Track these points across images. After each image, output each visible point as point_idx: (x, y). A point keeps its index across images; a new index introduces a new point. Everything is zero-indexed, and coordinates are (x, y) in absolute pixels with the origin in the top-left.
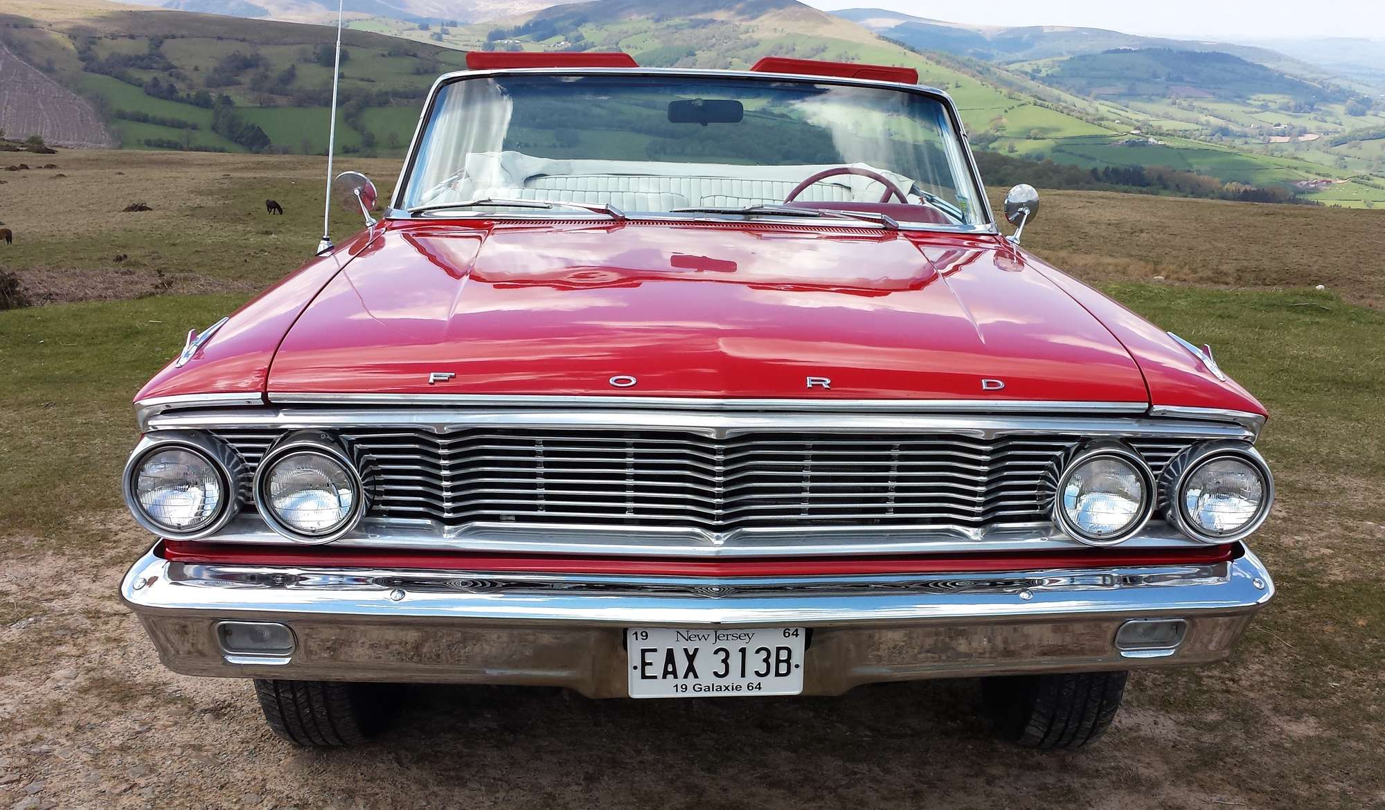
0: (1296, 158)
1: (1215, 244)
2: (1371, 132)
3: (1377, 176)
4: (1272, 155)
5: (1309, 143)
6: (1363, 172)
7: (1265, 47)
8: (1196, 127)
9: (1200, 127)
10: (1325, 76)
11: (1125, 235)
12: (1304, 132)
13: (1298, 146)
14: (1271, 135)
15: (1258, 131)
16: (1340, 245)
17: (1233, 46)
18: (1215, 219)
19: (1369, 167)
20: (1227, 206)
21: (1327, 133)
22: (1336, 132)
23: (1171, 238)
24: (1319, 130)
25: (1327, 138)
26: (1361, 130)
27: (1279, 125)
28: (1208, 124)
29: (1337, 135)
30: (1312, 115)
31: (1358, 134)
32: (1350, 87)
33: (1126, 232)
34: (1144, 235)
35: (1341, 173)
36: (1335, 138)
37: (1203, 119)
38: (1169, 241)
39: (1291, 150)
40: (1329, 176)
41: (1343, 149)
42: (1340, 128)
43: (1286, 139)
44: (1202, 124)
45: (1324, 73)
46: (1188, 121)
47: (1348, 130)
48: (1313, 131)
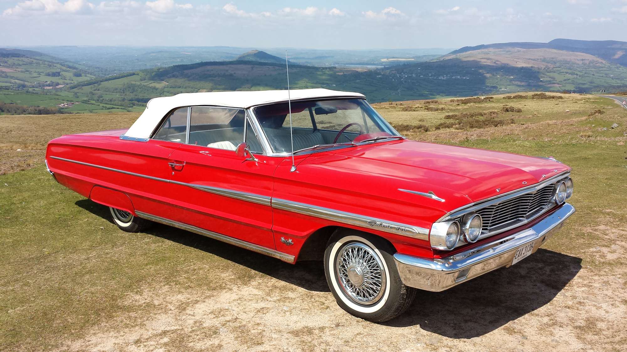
0: (57, 95)
1: (47, 133)
2: (85, 83)
3: (91, 100)
4: (47, 94)
5: (61, 89)
6: (85, 99)
7: (34, 50)
8: (11, 84)
9: (13, 85)
10: (62, 61)
11: (5, 133)
12: (58, 84)
13: (57, 90)
14: (44, 86)
15: (38, 85)
16: (97, 128)
17: (19, 50)
18: (42, 123)
19: (87, 96)
20: (44, 117)
21: (67, 84)
22: (71, 83)
23: (26, 132)
24: (64, 83)
25: (68, 86)
26: (81, 82)
27: (47, 82)
28: (16, 83)
29: (72, 85)
30: (60, 77)
31: (80, 84)
32: (73, 65)
33: (4, 132)
34: (13, 132)
35: (77, 100)
36: (71, 86)
37: (13, 81)
38: (26, 134)
39: (54, 91)
40: (72, 101)
41: (75, 90)
42: (72, 82)
43: (51, 88)
44: (13, 83)
45: (61, 60)
46: (6, 82)
47: (76, 83)
48: (61, 83)
